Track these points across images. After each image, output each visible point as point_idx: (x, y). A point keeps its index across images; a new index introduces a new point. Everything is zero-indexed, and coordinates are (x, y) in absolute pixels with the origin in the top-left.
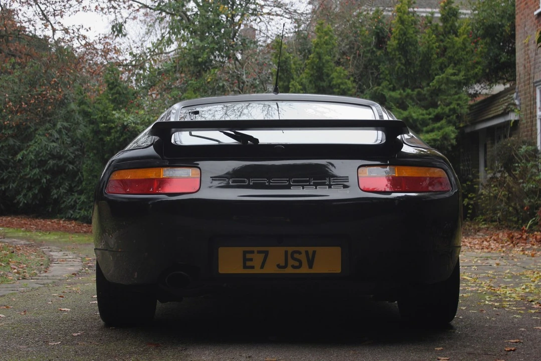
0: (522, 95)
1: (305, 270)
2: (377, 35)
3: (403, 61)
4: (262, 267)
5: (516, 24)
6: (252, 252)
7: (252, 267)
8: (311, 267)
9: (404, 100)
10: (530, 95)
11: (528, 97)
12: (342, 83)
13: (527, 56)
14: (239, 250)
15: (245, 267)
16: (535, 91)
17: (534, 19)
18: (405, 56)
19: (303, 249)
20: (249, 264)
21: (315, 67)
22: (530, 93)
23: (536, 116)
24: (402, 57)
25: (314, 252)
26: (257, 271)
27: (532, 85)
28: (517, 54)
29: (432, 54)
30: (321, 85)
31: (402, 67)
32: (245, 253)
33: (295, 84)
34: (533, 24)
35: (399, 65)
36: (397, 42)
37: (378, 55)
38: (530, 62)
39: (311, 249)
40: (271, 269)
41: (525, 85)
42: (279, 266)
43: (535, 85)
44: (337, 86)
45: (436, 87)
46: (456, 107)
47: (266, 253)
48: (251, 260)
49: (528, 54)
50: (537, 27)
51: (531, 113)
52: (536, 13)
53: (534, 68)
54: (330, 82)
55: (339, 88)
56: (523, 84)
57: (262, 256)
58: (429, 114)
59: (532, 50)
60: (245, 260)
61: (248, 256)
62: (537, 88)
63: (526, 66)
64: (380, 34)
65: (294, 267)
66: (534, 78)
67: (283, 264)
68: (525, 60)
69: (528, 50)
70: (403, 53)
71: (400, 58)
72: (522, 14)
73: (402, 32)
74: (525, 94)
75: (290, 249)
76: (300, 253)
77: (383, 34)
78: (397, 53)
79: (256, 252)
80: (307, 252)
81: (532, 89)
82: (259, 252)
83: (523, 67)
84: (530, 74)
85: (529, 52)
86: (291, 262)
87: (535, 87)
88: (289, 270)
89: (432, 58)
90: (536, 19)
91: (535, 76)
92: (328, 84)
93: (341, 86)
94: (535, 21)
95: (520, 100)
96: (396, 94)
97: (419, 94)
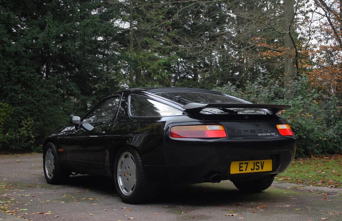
1: (260, 170)
4: (246, 170)
6: (242, 164)
7: (242, 170)
8: (262, 169)
14: (238, 163)
15: (240, 170)
19: (259, 161)
20: (241, 169)
25: (264, 162)
26: (244, 172)
32: (240, 164)
39: (262, 161)
40: (249, 171)
42: (252, 169)
47: (247, 164)
48: (242, 167)
57: (246, 165)
60: (240, 167)
61: (241, 165)
65: (257, 169)
67: (253, 168)
75: (256, 161)
76: (259, 163)
79: (244, 163)
80: (261, 162)
82: (245, 163)
86: (256, 167)
88: (255, 171)
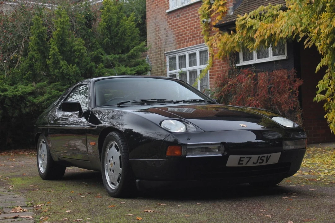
0: (153, 60)
2: (87, 18)
3: (109, 36)
5: (147, 17)
9: (113, 62)
10: (161, 61)
11: (159, 62)
12: (81, 49)
13: (158, 37)
16: (165, 58)
17: (164, 15)
18: (110, 33)
21: (61, 37)
22: (161, 59)
23: (166, 74)
24: (109, 34)
27: (164, 55)
28: (148, 36)
29: (127, 33)
30: (64, 49)
31: (109, 40)
33: (55, 48)
34: (163, 18)
35: (107, 39)
36: (106, 24)
37: (89, 31)
38: (161, 41)
41: (156, 55)
43: (166, 55)
44: (78, 51)
45: (134, 54)
46: (147, 66)
49: (159, 36)
50: (167, 20)
51: (162, 72)
52: (167, 11)
53: (165, 44)
54: (72, 47)
55: (80, 52)
56: (154, 54)
58: (131, 71)
59: (163, 34)
62: (167, 57)
63: (157, 43)
64: (89, 18)
66: (164, 51)
68: (156, 39)
69: (159, 33)
70: (109, 32)
71: (108, 34)
72: (153, 12)
73: (109, 18)
74: (157, 60)
77: (90, 18)
78: (106, 31)
81: (163, 57)
83: (155, 43)
84: (161, 48)
85: (160, 34)
87: (165, 56)
89: (127, 35)
90: (166, 15)
91: (166, 49)
92: (70, 49)
93: (81, 51)
94: (165, 17)
95: (152, 63)
96: (109, 57)
97: (120, 58)
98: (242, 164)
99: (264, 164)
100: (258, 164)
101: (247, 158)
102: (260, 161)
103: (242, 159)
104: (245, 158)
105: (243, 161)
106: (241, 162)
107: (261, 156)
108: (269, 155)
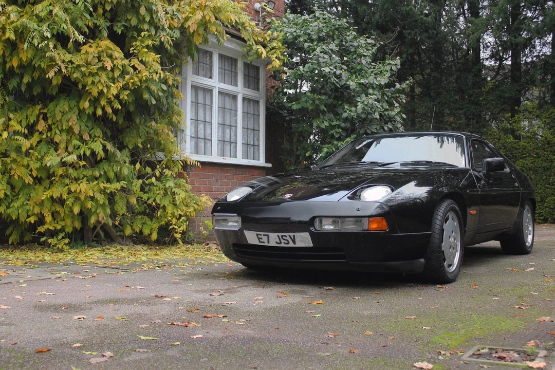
98: (264, 242)
99: (291, 245)
100: (283, 245)
101: (264, 235)
102: (283, 241)
103: (259, 236)
104: (261, 235)
105: (261, 238)
106: (261, 240)
107: (280, 234)
108: (291, 234)
